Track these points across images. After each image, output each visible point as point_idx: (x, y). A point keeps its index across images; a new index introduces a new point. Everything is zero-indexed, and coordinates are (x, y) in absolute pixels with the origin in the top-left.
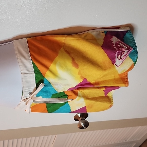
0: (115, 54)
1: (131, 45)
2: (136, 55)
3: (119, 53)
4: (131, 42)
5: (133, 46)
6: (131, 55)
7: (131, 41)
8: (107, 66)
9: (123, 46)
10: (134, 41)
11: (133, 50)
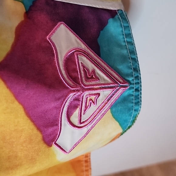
0: (59, 102)
1: (123, 68)
2: (136, 107)
3: (77, 99)
4: (124, 59)
5: (128, 75)
6: (120, 108)
7: (125, 52)
8: (19, 154)
9: (94, 71)
10: (133, 57)
11: (130, 89)
